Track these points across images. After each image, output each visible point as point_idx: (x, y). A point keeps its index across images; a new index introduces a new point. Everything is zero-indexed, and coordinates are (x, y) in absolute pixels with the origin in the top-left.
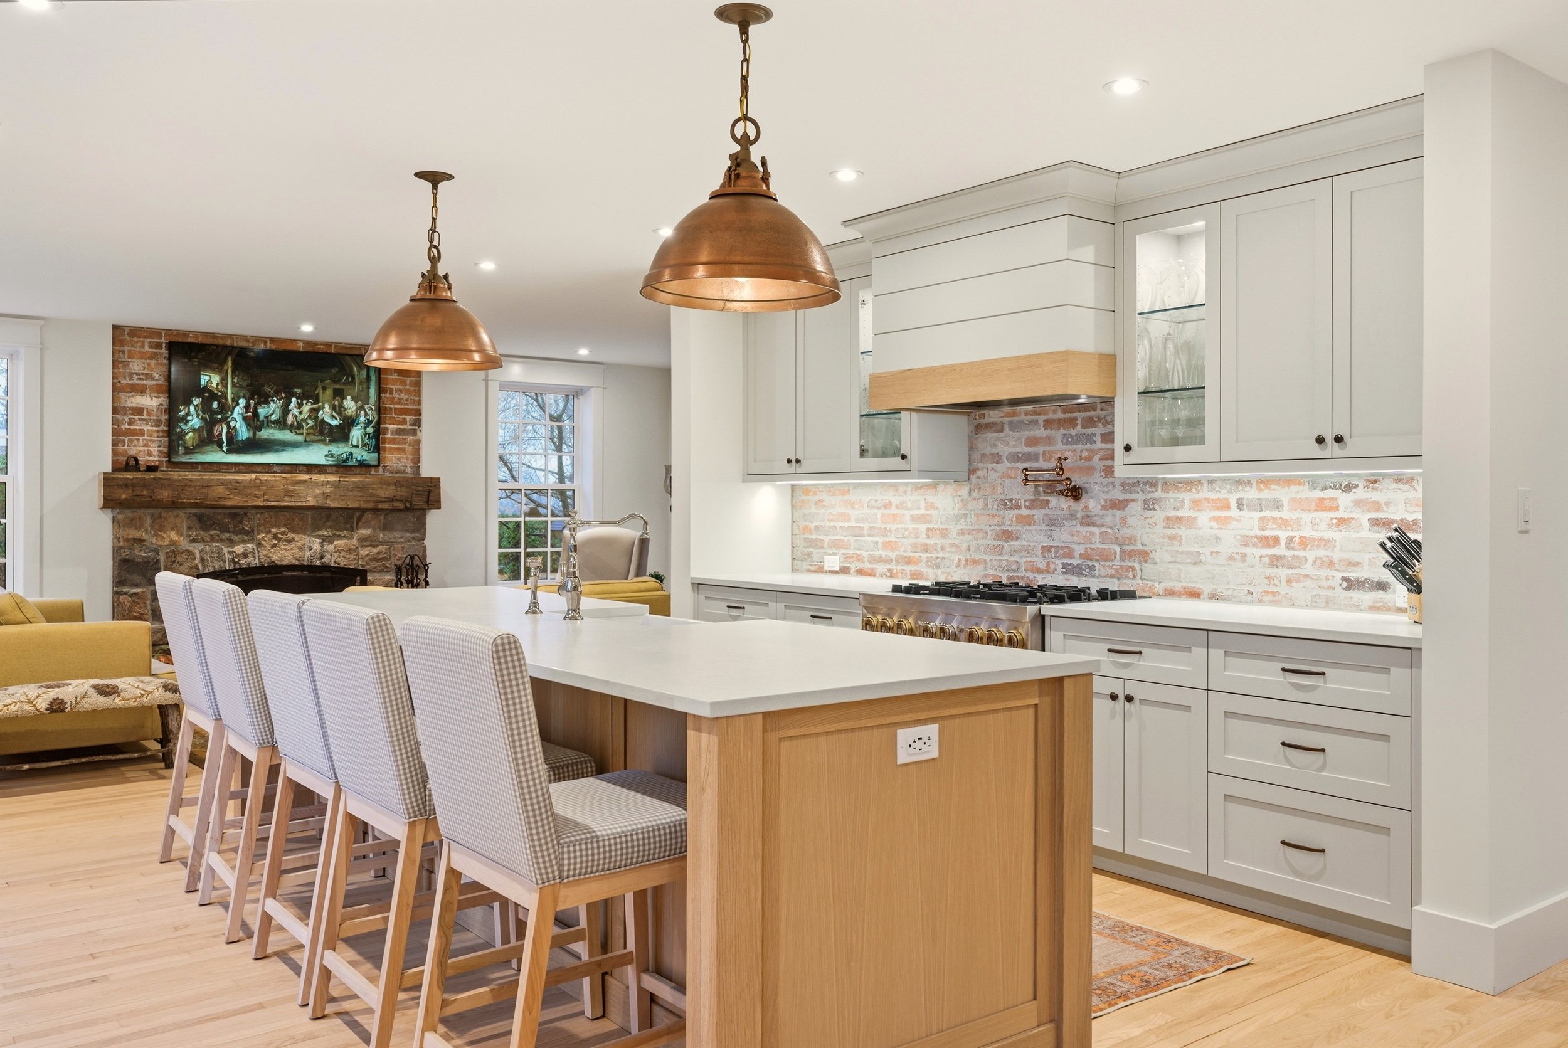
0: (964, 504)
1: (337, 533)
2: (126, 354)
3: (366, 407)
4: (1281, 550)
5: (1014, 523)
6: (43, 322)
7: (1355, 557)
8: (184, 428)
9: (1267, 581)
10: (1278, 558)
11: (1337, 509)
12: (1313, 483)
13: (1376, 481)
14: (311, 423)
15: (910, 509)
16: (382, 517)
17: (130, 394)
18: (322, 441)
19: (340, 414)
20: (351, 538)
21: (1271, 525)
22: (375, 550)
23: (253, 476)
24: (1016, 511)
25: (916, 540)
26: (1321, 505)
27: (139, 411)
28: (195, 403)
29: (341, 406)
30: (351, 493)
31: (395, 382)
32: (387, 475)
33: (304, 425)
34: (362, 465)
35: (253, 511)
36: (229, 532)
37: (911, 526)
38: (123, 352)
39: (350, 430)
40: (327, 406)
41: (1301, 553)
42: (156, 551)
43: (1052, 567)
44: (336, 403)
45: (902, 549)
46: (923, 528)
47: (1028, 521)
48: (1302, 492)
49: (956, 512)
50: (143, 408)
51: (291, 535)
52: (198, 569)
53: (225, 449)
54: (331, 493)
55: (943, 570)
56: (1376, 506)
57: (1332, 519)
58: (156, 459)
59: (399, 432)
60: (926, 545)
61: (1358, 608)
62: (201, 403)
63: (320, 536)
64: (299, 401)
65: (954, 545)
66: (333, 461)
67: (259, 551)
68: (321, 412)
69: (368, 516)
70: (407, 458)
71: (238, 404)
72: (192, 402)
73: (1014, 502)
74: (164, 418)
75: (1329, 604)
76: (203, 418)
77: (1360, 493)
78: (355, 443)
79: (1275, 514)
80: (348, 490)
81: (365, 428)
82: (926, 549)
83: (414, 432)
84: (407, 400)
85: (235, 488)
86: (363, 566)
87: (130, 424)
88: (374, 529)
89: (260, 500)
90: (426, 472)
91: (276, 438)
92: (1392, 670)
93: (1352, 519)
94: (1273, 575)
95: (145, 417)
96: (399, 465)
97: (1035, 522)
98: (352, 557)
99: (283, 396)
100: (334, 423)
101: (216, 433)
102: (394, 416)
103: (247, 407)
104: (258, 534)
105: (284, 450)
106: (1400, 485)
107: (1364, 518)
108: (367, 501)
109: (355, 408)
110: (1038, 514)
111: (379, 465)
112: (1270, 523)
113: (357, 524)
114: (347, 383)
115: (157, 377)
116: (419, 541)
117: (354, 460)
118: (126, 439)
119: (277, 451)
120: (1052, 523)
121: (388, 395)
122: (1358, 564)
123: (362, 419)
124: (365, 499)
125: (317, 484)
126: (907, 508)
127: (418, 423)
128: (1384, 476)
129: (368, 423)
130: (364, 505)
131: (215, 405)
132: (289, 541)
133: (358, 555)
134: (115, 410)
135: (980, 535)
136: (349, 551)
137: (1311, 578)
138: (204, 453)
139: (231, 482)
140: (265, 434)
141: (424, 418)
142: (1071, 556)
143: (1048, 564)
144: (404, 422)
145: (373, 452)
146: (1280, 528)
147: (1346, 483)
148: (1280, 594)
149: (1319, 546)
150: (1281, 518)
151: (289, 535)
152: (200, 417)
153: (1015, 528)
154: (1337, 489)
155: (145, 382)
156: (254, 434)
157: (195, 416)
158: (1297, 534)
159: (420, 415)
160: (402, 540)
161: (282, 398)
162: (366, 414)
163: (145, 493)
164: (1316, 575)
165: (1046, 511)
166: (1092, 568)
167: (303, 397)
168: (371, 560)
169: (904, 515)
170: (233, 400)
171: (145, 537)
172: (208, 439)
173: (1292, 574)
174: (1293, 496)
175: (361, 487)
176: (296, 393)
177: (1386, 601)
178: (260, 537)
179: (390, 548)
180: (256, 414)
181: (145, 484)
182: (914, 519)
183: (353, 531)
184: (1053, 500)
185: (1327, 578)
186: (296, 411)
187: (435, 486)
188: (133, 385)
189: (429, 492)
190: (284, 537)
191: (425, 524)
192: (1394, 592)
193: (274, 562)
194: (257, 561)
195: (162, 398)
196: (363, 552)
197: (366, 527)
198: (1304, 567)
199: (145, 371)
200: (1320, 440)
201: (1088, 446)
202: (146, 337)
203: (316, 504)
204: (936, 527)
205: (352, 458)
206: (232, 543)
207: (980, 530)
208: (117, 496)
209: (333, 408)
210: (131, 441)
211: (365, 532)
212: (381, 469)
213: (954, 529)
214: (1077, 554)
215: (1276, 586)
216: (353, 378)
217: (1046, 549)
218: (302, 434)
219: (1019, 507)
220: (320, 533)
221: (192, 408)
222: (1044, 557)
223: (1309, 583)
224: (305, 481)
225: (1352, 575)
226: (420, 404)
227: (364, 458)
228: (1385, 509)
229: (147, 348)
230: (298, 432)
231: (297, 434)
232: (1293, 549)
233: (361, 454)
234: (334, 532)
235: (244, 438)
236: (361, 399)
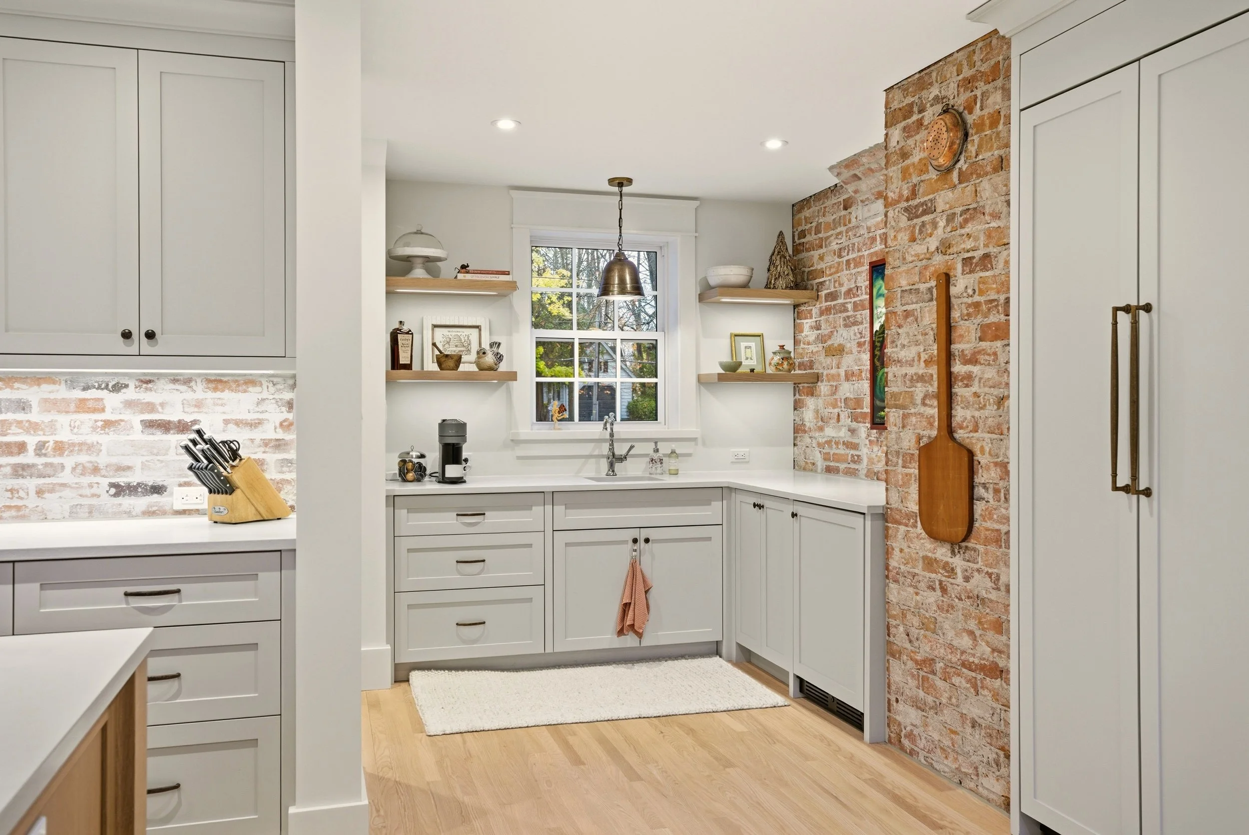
4: (29, 458)
7: (126, 462)
9: (9, 494)
10: (25, 467)
11: (103, 410)
12: (72, 382)
13: (150, 381)
21: (14, 429)
26: (82, 406)
41: (56, 460)
48: (58, 391)
56: (151, 407)
57: (96, 421)
61: (129, 514)
75: (92, 513)
77: (130, 393)
79: (20, 416)
92: (261, 575)
93: (122, 421)
94: (16, 487)
106: (177, 386)
107: (136, 419)
112: (13, 428)
122: (129, 468)
128: (160, 376)
137: (70, 487)
146: (27, 432)
147: (114, 383)
148: (26, 507)
149: (80, 450)
150: (28, 421)
154: (102, 389)
158: (51, 439)
164: (76, 484)
173: (45, 484)
174: (46, 396)
177: (161, 504)
185: (91, 486)
192: (171, 494)
198: (60, 475)
200: (127, 335)
215: (22, 498)
223: (67, 493)
225: (122, 480)
228: (160, 409)
232: (45, 455)
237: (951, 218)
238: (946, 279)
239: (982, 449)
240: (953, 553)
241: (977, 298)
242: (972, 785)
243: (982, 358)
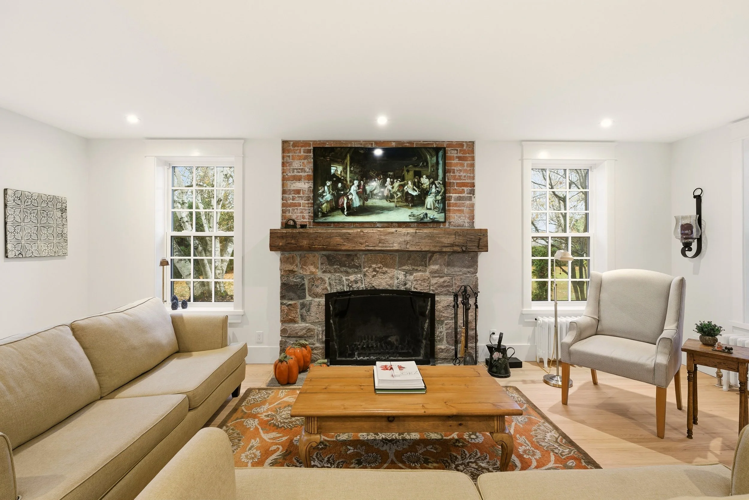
1: (416, 268)
2: (291, 157)
3: (436, 182)
6: (242, 141)
8: (321, 200)
14: (399, 194)
16: (446, 257)
17: (292, 182)
18: (407, 206)
19: (418, 187)
20: (425, 271)
22: (442, 280)
23: (359, 230)
27: (298, 192)
28: (328, 184)
29: (419, 182)
30: (424, 241)
31: (457, 164)
32: (451, 228)
33: (395, 196)
34: (434, 222)
35: (361, 253)
36: (345, 266)
38: (289, 156)
39: (425, 198)
40: (410, 183)
42: (303, 278)
44: (416, 180)
50: (300, 190)
51: (385, 269)
52: (327, 290)
53: (346, 213)
54: (410, 240)
58: (307, 220)
59: (460, 199)
62: (332, 184)
63: (404, 269)
64: (392, 180)
66: (414, 219)
67: (364, 279)
68: (406, 187)
69: (436, 256)
70: (465, 216)
71: (353, 184)
72: (326, 184)
74: (312, 195)
76: (332, 194)
78: (429, 207)
80: (422, 238)
81: (436, 196)
83: (470, 199)
84: (465, 176)
85: (347, 238)
86: (433, 291)
87: (293, 199)
88: (441, 265)
89: (363, 246)
90: (478, 225)
91: (378, 205)
95: (301, 195)
96: (460, 222)
98: (426, 284)
99: (382, 177)
100: (415, 193)
101: (340, 203)
102: (456, 187)
103: (359, 186)
104: (364, 268)
105: (382, 213)
108: (435, 246)
109: (428, 183)
111: (445, 222)
113: (429, 262)
114: (423, 166)
115: (307, 170)
116: (473, 273)
117: (428, 219)
118: (291, 209)
119: (378, 213)
121: (452, 174)
123: (434, 190)
124: (433, 244)
125: (400, 235)
127: (472, 192)
129: (438, 193)
130: (433, 249)
131: (340, 185)
132: (384, 273)
133: (429, 283)
134: (284, 192)
136: (424, 280)
138: (333, 216)
139: (345, 233)
140: (370, 202)
141: (477, 188)
144: (463, 192)
145: (441, 213)
151: (383, 269)
152: (331, 193)
155: (301, 174)
156: (364, 203)
157: (328, 193)
159: (474, 186)
160: (461, 273)
161: (381, 179)
162: (436, 187)
163: (293, 241)
167: (394, 177)
168: (439, 287)
170: (351, 181)
171: (296, 269)
172: (336, 208)
175: (431, 237)
176: (390, 175)
178: (365, 270)
179: (452, 279)
180: (364, 190)
181: (293, 236)
183: (426, 266)
186: (390, 187)
187: (484, 235)
188: (294, 176)
189: (480, 239)
190: (380, 270)
191: (476, 262)
193: (373, 287)
194: (364, 286)
195: (311, 183)
196: (434, 281)
197: (435, 263)
199: (301, 167)
202: (302, 147)
203: (400, 249)
205: (427, 217)
206: (347, 273)
208: (277, 244)
209: (414, 184)
210: (293, 210)
211: (436, 267)
212: (447, 224)
216: (427, 163)
218: (394, 202)
220: (404, 268)
221: (326, 188)
224: (393, 233)
226: (474, 179)
227: (435, 217)
229: (302, 153)
230: (391, 200)
231: (390, 202)
233: (433, 214)
234: (413, 267)
235: (358, 205)
236: (433, 177)
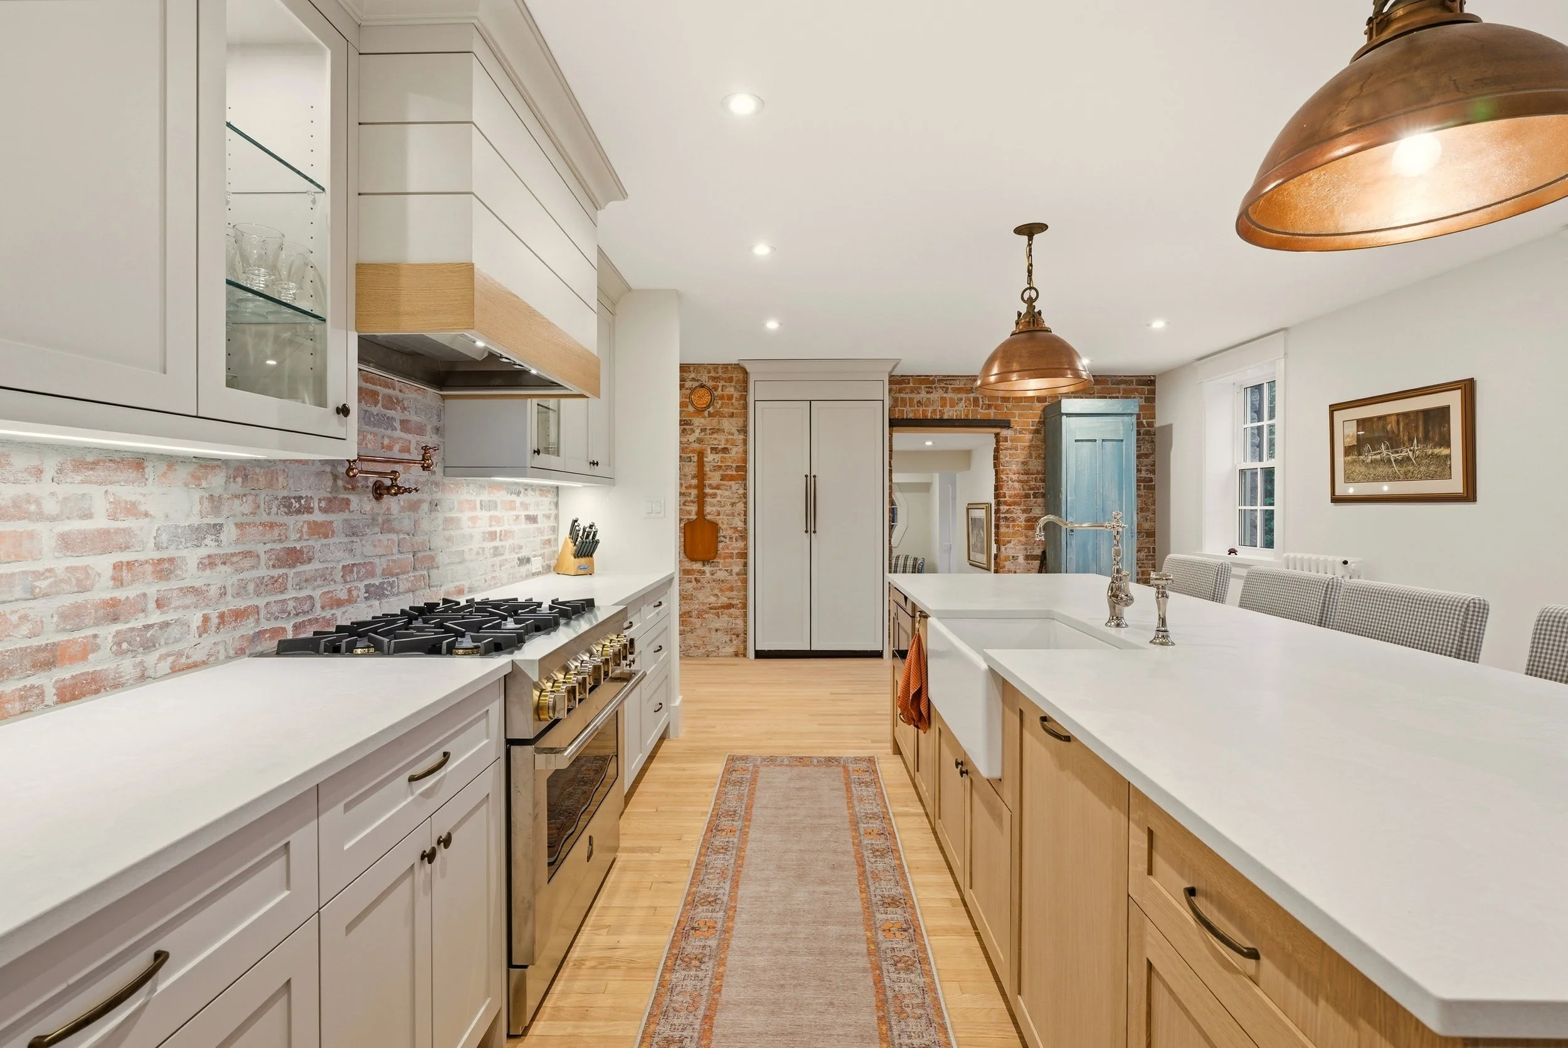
0: (215, 503)
4: (498, 542)
5: (305, 537)
10: (495, 549)
15: (53, 519)
21: (493, 522)
24: (306, 517)
25: (80, 598)
37: (61, 564)
41: (504, 543)
43: (355, 593)
45: (25, 630)
46: (103, 564)
47: (321, 530)
49: (195, 520)
55: (163, 651)
56: (526, 506)
57: (514, 516)
60: (114, 603)
61: (522, 578)
65: (194, 590)
73: (303, 502)
77: (522, 497)
79: (495, 513)
82: (113, 612)
93: (520, 515)
97: (333, 532)
107: (523, 515)
110: (337, 519)
120: (353, 532)
122: (522, 547)
126: (40, 516)
135: (247, 563)
137: (507, 561)
142: (372, 574)
143: (350, 591)
147: (518, 490)
153: (304, 544)
154: (515, 494)
158: (503, 528)
165: (346, 515)
166: (391, 585)
169: (31, 535)
174: (503, 499)
177: (530, 570)
182: (67, 543)
184: (354, 499)
185: (513, 560)
198: (505, 553)
201: (389, 432)
204: (142, 557)
207: (247, 554)
213: (192, 556)
214: (379, 571)
215: (495, 571)
217: (347, 569)
219: (309, 510)
222: (346, 582)
223: (507, 565)
225: (520, 555)
228: (529, 508)
232: (501, 540)
237: (703, 430)
238: (701, 455)
239: (722, 523)
240: (704, 565)
241: (719, 464)
242: (715, 654)
243: (722, 487)
